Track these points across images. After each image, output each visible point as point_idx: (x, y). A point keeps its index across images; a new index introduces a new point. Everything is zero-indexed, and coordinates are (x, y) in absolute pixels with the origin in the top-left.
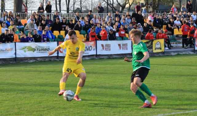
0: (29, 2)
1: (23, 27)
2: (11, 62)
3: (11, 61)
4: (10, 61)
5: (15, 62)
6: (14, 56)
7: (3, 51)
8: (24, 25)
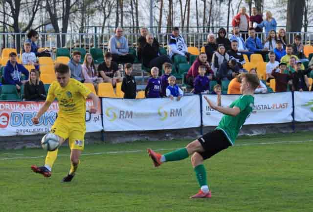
0: (310, 11)
1: (307, 60)
2: (284, 131)
3: (284, 128)
4: (281, 128)
5: (291, 131)
6: (290, 119)
7: (269, 108)
8: (308, 57)
